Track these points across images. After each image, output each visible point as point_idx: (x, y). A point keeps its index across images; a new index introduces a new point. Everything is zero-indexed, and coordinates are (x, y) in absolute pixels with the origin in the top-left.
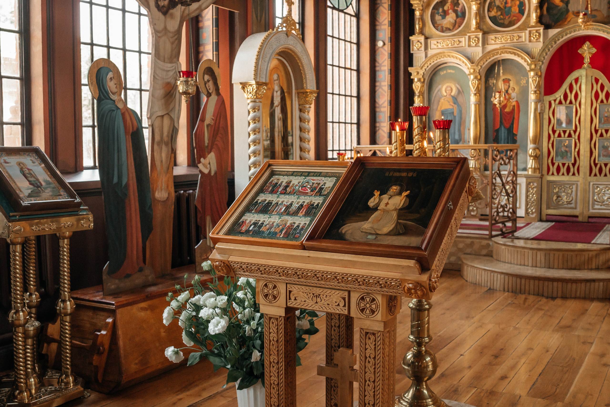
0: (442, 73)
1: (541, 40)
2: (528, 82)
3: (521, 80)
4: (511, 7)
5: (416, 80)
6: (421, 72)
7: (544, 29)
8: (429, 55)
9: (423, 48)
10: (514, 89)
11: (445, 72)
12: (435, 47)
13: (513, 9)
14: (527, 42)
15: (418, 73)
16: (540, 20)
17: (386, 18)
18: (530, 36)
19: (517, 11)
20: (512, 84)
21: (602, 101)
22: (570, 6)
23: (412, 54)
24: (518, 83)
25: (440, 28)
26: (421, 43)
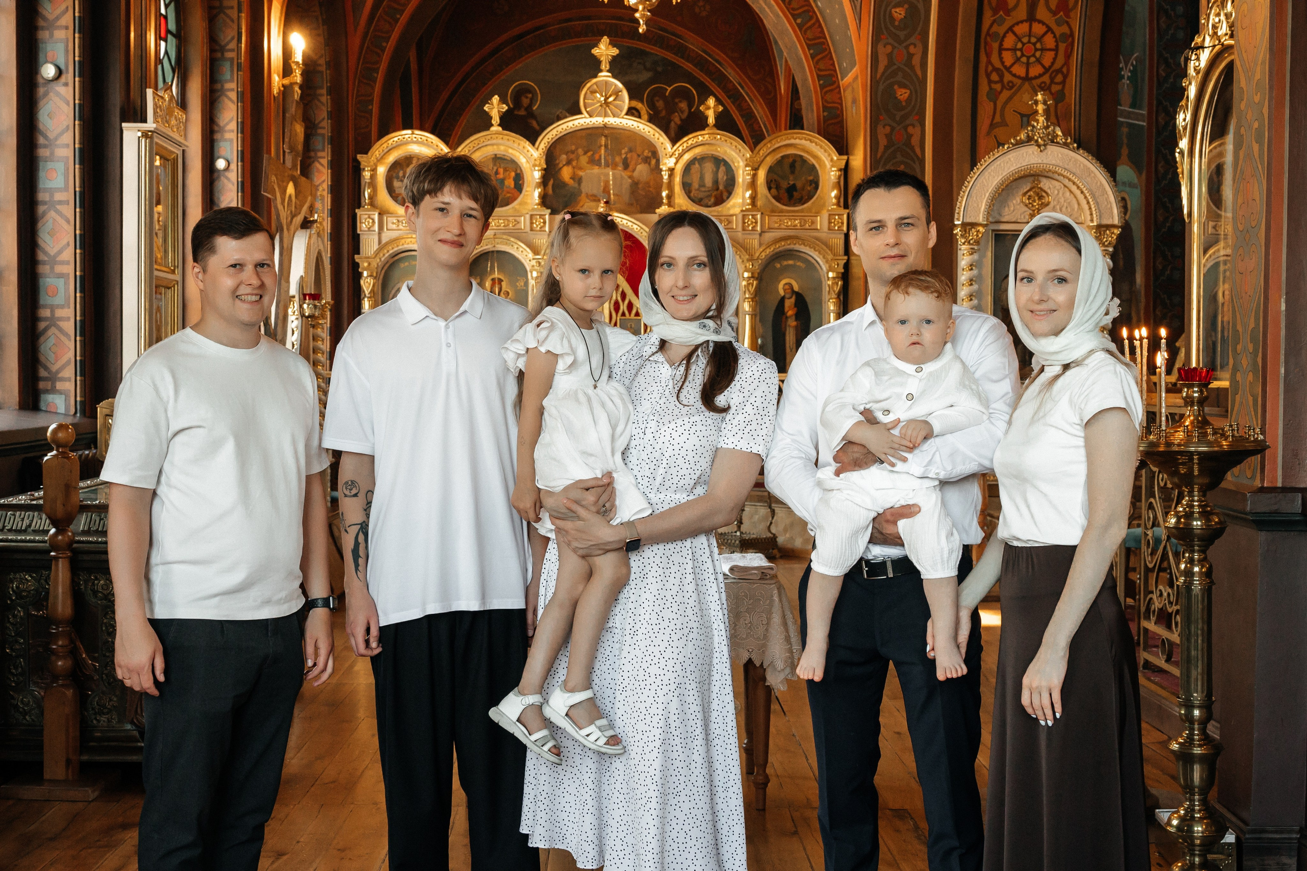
0: (402, 265)
1: (547, 229)
2: (526, 284)
3: (518, 280)
4: (503, 181)
5: (365, 274)
6: (374, 264)
7: (551, 214)
8: (384, 241)
9: (376, 227)
10: (508, 293)
11: (407, 264)
12: (394, 226)
13: (506, 183)
14: (528, 229)
15: (369, 264)
16: (545, 201)
17: (324, 181)
18: (532, 223)
19: (512, 185)
20: (504, 284)
21: (623, 314)
22: (583, 185)
23: (359, 235)
24: (512, 283)
25: (400, 198)
26: (374, 221)
